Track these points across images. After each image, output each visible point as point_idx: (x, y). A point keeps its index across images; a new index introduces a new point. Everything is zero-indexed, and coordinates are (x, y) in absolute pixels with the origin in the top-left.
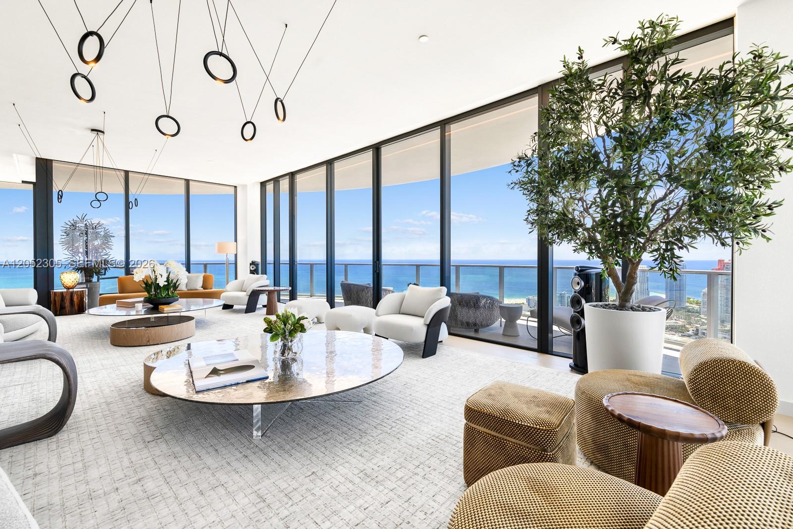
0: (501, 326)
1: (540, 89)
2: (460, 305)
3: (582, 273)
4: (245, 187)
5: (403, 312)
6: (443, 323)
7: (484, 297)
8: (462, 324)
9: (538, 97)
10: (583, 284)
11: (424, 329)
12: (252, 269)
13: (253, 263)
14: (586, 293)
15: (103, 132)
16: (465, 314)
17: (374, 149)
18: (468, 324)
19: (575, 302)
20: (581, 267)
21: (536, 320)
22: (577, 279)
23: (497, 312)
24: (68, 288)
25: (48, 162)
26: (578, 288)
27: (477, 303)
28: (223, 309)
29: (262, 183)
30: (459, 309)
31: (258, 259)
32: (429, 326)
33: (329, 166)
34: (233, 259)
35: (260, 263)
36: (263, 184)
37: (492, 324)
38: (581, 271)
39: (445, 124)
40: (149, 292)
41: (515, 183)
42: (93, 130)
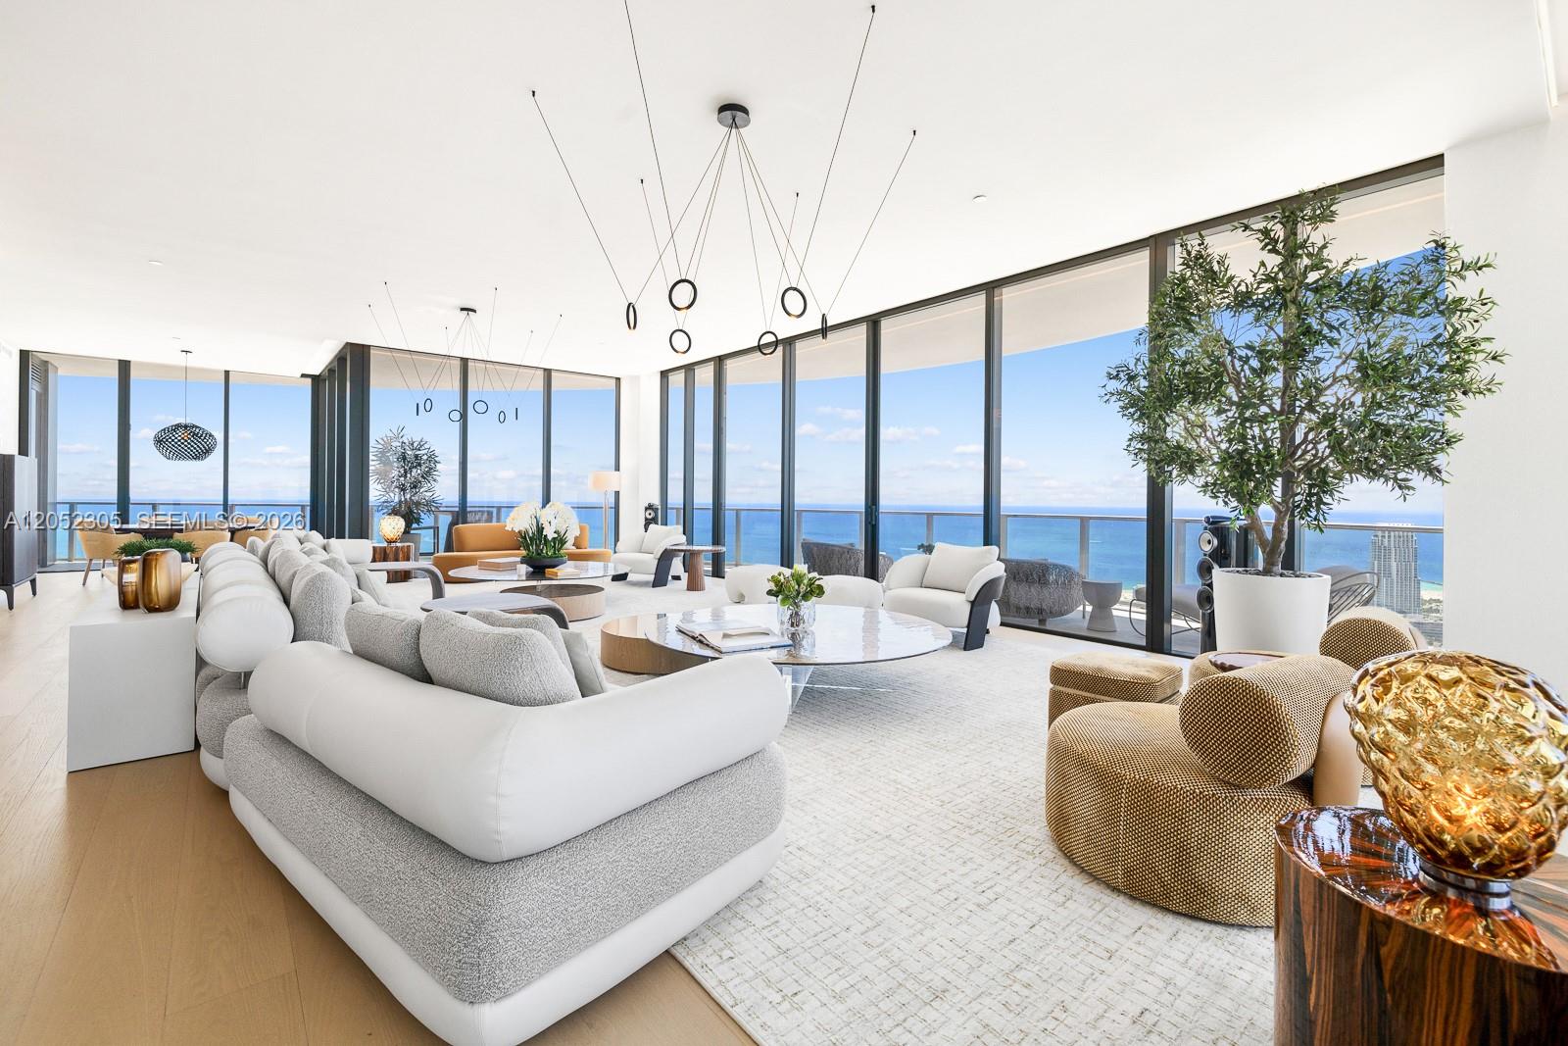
0: (1084, 617)
1: (1152, 241)
2: (1015, 578)
3: (1216, 526)
4: (636, 379)
5: (928, 585)
6: (993, 602)
7: (1056, 566)
8: (1018, 609)
9: (1148, 252)
10: (1216, 542)
11: (968, 608)
12: (648, 517)
13: (650, 507)
14: (1220, 556)
15: (475, 311)
16: (1025, 595)
17: (870, 323)
18: (1028, 609)
19: (1205, 570)
20: (1213, 517)
21: (1145, 611)
22: (1208, 536)
23: (1077, 592)
24: (390, 542)
25: (366, 350)
26: (1208, 548)
27: (1044, 576)
28: (613, 580)
29: (662, 372)
30: (1014, 585)
31: (656, 501)
32: (973, 603)
33: (788, 348)
34: (612, 500)
35: (659, 507)
36: (664, 375)
37: (1067, 612)
38: (1213, 523)
39: (993, 288)
40: (527, 548)
41: (1111, 393)
42: (462, 309)
